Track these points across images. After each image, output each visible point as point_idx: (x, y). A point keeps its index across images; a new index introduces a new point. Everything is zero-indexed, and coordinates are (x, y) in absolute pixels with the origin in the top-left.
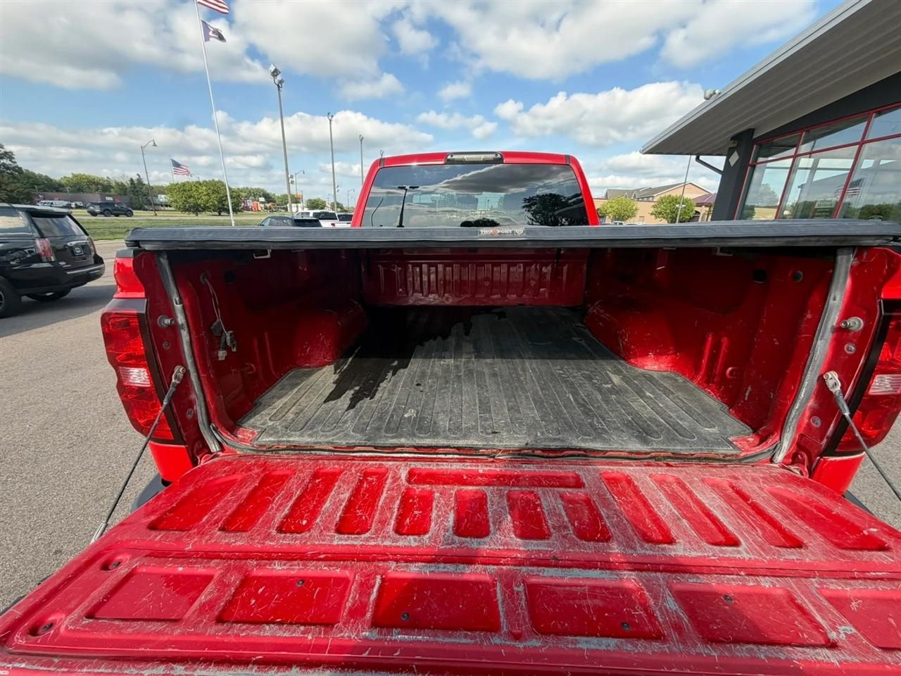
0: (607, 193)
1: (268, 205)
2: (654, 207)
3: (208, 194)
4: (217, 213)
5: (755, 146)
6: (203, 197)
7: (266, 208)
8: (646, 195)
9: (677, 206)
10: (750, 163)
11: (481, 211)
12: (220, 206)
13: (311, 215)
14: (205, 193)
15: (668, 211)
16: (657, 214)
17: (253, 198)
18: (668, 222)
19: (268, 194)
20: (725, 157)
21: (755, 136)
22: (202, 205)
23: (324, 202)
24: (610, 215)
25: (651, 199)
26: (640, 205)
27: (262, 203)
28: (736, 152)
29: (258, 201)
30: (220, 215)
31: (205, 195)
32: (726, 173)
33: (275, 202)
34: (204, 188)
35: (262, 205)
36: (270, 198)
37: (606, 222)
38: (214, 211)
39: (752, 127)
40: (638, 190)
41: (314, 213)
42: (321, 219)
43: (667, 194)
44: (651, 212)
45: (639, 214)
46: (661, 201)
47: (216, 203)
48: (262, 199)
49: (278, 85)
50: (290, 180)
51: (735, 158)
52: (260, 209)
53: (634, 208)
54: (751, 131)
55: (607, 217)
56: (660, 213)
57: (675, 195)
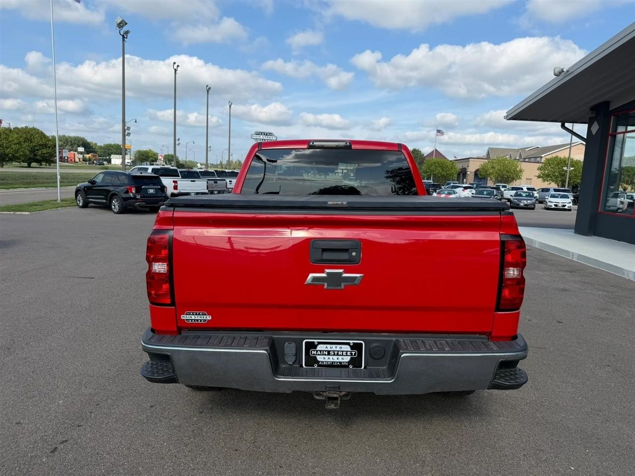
0: (488, 152)
1: (87, 156)
2: (539, 169)
3: (19, 143)
4: (26, 164)
5: (612, 117)
6: (13, 146)
7: (85, 160)
8: (533, 155)
9: (565, 168)
10: (610, 133)
11: (343, 170)
12: (32, 156)
13: (150, 171)
14: (16, 141)
15: (557, 174)
16: (545, 177)
17: (70, 148)
18: (558, 185)
19: (89, 144)
20: (586, 125)
21: (612, 108)
22: (10, 155)
23: (156, 155)
24: (492, 176)
25: (538, 159)
26: (524, 166)
27: (81, 153)
28: (596, 122)
29: (76, 151)
30: (29, 166)
31: (15, 144)
32: (590, 141)
33: (95, 152)
34: (16, 136)
35: (81, 156)
36: (91, 147)
37: (488, 185)
38: (23, 162)
39: (608, 100)
40: (524, 149)
41: (153, 169)
42: (161, 176)
43: (554, 155)
44: (537, 175)
45: (524, 176)
46: (549, 162)
47: (28, 153)
48: (81, 149)
49: (123, 36)
50: (127, 131)
51: (595, 128)
52: (77, 160)
53: (518, 169)
54: (607, 104)
55: (489, 178)
56: (548, 176)
57: (562, 157)
